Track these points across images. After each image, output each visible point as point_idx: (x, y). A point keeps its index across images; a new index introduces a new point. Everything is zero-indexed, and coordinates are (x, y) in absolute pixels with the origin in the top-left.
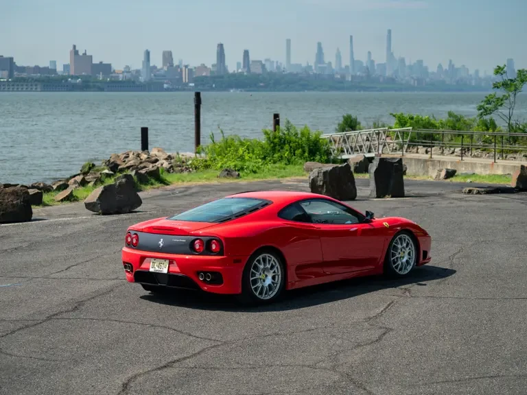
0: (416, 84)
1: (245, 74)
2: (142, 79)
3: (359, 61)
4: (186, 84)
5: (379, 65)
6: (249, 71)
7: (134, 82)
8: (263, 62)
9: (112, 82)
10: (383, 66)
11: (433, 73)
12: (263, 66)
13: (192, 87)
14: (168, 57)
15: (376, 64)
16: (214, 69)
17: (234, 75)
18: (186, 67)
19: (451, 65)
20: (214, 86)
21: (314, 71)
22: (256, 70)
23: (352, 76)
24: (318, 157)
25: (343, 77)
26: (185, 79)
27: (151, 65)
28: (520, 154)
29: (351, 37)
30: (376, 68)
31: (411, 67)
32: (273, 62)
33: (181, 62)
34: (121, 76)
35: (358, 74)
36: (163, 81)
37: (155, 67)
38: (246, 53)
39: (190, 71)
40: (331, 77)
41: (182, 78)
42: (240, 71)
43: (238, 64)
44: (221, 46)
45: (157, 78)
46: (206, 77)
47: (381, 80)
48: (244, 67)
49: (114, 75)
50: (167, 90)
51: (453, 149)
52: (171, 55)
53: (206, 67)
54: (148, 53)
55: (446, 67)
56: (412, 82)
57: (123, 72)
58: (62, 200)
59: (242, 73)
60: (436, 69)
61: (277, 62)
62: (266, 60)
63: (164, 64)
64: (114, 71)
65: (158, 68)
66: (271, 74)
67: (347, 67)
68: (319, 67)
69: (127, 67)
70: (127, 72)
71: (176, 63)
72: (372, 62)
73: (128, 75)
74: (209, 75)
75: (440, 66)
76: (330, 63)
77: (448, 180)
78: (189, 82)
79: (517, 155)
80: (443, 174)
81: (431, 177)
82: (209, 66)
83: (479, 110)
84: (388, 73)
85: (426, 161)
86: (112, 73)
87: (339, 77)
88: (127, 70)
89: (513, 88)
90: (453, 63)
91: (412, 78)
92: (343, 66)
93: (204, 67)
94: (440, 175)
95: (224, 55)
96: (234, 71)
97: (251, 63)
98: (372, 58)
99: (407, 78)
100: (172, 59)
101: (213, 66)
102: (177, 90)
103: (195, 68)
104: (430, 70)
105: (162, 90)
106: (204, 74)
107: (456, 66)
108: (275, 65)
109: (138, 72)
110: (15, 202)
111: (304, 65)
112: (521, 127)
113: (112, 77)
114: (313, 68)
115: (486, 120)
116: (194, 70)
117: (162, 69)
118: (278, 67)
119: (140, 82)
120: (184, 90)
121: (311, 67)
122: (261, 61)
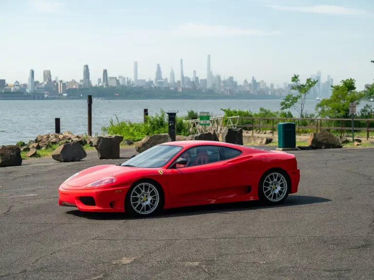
0: (229, 94)
1: (104, 87)
2: (28, 91)
3: (187, 78)
4: (61, 95)
5: (201, 80)
6: (107, 85)
7: (22, 93)
8: (118, 79)
9: (5, 93)
10: (205, 81)
11: (241, 86)
12: (118, 81)
13: (66, 96)
14: (47, 75)
15: (199, 79)
16: (82, 83)
17: (96, 87)
18: (61, 81)
19: (254, 81)
20: (81, 95)
21: (155, 84)
22: (113, 84)
23: (182, 88)
24: (183, 133)
25: (176, 89)
26: (60, 90)
27: (35, 80)
28: (309, 133)
29: (181, 60)
30: (199, 82)
31: (224, 82)
32: (125, 78)
33: (57, 78)
34: (12, 88)
35: (187, 86)
36: (43, 92)
37: (37, 82)
38: (105, 72)
39: (64, 85)
40: (167, 89)
41: (58, 89)
42: (100, 84)
43: (99, 80)
44: (87, 67)
45: (39, 90)
46: (76, 89)
47: (204, 91)
48: (104, 81)
49: (7, 88)
50: (47, 99)
51: (265, 131)
52: (50, 73)
53: (75, 82)
54: (33, 72)
55: (250, 81)
56: (226, 93)
57: (14, 86)
58: (31, 156)
59: (102, 86)
60: (243, 83)
61: (128, 78)
62: (120, 77)
63: (45, 80)
64: (7, 85)
65: (40, 82)
66: (123, 86)
67: (179, 82)
68: (158, 82)
69: (17, 82)
70: (17, 86)
71: (53, 79)
72: (197, 78)
73: (18, 88)
74: (78, 87)
75: (246, 81)
76: (166, 79)
77: (268, 145)
78: (63, 93)
79: (308, 134)
80: (265, 141)
81: (257, 143)
82: (78, 81)
83: (282, 105)
84: (209, 86)
85: (250, 137)
86: (5, 86)
87: (173, 89)
88: (17, 84)
89: (303, 91)
90: (255, 78)
91: (226, 89)
92: (176, 81)
93: (74, 82)
94: (262, 142)
95: (89, 73)
96: (96, 85)
97: (108, 79)
98: (197, 75)
99: (222, 90)
100: (51, 76)
101: (81, 81)
102: (54, 99)
103: (67, 82)
104: (239, 84)
105: (43, 98)
106: (74, 87)
107: (257, 81)
108: (126, 81)
109: (25, 85)
110: (12, 154)
111: (147, 80)
112: (309, 116)
113: (5, 89)
114: (154, 82)
115: (285, 113)
116: (67, 84)
117: (42, 83)
118: (129, 82)
119: (27, 93)
120: (60, 99)
121: (152, 82)
122: (116, 78)
